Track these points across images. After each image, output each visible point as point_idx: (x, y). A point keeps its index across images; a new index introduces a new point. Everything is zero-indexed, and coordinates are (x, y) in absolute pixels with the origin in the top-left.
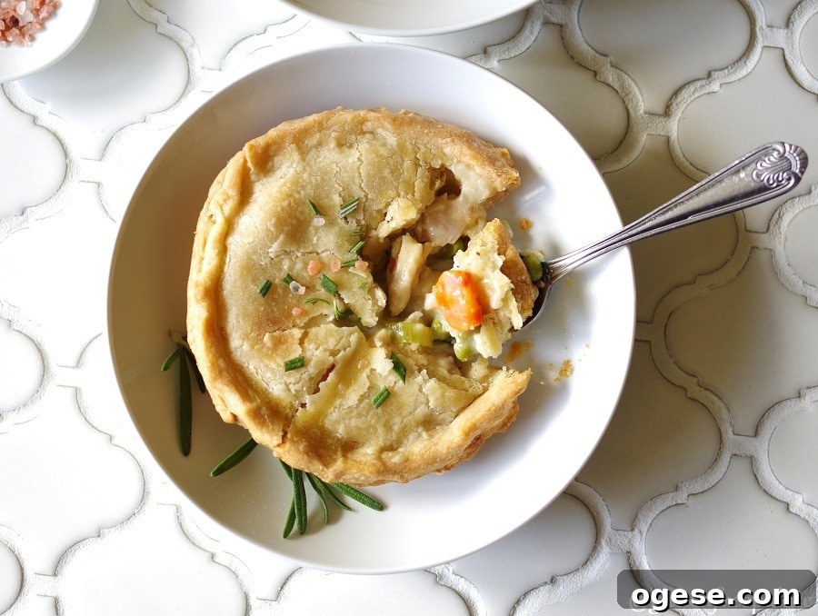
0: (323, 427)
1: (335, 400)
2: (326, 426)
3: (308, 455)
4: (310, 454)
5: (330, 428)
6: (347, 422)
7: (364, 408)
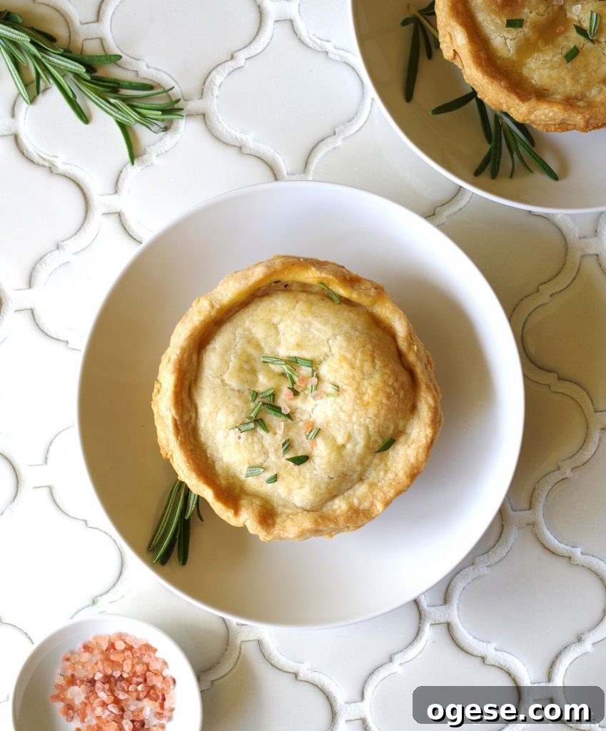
0: (521, 73)
1: (534, 53)
2: (524, 72)
3: (508, 90)
4: (509, 89)
5: (527, 75)
6: (541, 71)
7: (557, 62)
